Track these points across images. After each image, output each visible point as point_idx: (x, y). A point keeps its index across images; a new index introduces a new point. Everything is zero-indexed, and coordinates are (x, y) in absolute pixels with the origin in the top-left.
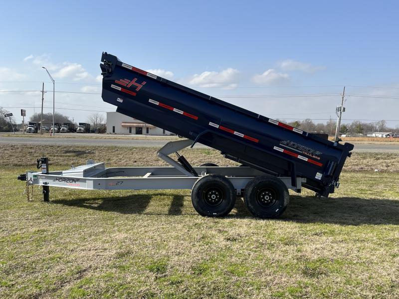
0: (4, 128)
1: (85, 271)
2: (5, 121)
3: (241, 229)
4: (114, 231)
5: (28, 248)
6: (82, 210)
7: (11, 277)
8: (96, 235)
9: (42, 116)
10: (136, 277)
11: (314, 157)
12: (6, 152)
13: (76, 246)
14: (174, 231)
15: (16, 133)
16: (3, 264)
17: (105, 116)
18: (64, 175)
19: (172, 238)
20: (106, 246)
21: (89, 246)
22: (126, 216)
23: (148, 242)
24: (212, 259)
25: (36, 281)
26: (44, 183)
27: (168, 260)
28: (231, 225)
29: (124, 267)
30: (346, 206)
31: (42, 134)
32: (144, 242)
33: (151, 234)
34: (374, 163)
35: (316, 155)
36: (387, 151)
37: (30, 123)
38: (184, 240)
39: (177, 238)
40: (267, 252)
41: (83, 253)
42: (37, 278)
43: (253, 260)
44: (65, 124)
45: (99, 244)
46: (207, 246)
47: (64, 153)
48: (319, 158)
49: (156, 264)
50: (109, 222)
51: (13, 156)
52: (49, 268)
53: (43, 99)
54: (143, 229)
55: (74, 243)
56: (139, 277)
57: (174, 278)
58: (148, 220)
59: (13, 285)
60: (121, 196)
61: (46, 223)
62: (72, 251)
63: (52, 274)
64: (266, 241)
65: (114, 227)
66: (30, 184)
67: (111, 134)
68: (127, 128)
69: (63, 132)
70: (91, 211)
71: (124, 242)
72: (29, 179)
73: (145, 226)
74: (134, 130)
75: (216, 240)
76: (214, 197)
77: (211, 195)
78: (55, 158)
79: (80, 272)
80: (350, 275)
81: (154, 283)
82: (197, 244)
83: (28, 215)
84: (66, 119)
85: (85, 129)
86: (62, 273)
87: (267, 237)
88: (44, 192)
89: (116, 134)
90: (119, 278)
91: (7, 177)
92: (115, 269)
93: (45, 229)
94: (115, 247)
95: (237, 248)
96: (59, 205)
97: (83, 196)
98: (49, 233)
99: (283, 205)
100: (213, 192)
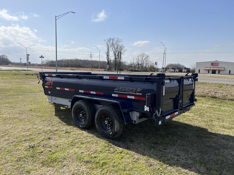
44: (178, 68)
48: (141, 94)
68: (207, 71)
69: (177, 72)
74: (211, 72)
85: (187, 71)
89: (200, 74)
99: (114, 130)
100: (83, 112)
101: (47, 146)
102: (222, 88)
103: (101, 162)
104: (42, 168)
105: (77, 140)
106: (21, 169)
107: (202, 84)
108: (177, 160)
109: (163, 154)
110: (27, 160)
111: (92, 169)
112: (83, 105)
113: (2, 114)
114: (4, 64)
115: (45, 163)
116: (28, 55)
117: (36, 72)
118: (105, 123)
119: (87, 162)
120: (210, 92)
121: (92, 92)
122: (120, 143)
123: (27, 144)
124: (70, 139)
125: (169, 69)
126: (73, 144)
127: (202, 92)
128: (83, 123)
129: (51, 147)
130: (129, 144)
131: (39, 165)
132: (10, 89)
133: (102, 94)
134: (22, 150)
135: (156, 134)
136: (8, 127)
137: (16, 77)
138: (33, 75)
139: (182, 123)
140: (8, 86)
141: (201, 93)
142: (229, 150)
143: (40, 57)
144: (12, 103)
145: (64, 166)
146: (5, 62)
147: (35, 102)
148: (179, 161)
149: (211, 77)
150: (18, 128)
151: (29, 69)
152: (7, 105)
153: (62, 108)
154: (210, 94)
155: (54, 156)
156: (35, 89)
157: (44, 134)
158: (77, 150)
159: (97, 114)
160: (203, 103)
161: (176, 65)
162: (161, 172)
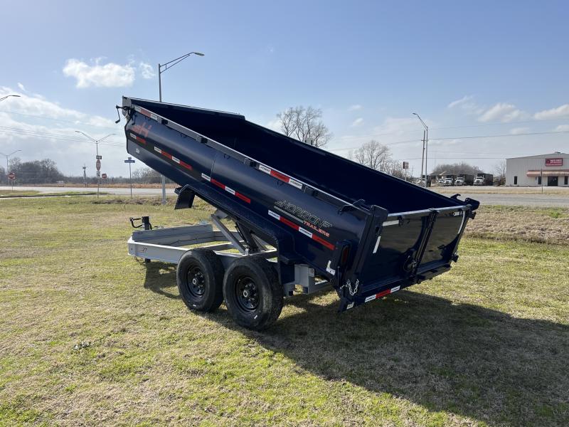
11: (320, 231)
17: (504, 164)
35: (323, 228)
44: (461, 176)
48: (327, 235)
67: (511, 186)
68: (534, 178)
69: (458, 184)
74: (545, 181)
76: (194, 281)
85: (484, 181)
89: (518, 186)
99: (262, 310)
100: (199, 274)
101: (118, 344)
102: (559, 219)
103: (223, 372)
104: (101, 384)
105: (180, 334)
106: (55, 387)
107: (512, 209)
108: (392, 368)
109: (363, 358)
110: (70, 371)
111: (203, 385)
112: (199, 259)
113: (30, 287)
114: (48, 182)
115: (107, 375)
116: (99, 158)
117: (117, 197)
118: (243, 297)
119: (194, 373)
120: (530, 229)
122: (276, 339)
123: (76, 342)
124: (168, 332)
125: (440, 177)
126: (171, 342)
127: (509, 230)
128: (200, 299)
129: (124, 346)
130: (294, 340)
131: (94, 378)
132: (55, 235)
134: (63, 354)
135: (362, 320)
136: (40, 310)
137: (70, 209)
138: (109, 203)
139: (428, 296)
140: (52, 229)
141: (507, 233)
142: (520, 349)
143: (126, 161)
144: (55, 263)
145: (145, 381)
146: (51, 177)
147: (106, 261)
148: (395, 370)
149: (542, 193)
150: (60, 313)
151: (102, 190)
152: (44, 268)
153: (162, 271)
154: (527, 235)
155: (127, 363)
156: (110, 233)
157: (114, 322)
158: (177, 350)
159: (226, 276)
160: (496, 253)
161: (457, 167)
162: (349, 391)
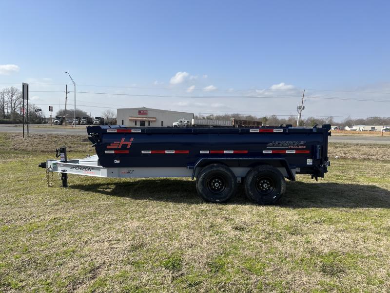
0: (36, 120)
1: (99, 268)
2: (36, 116)
3: (245, 217)
4: (127, 218)
5: (43, 239)
6: (96, 195)
7: (22, 276)
8: (110, 223)
9: (66, 111)
10: (152, 276)
11: (300, 147)
12: (35, 140)
13: (90, 237)
14: (183, 219)
15: (44, 125)
16: (16, 259)
17: (116, 112)
18: (80, 164)
19: (182, 226)
20: (120, 236)
21: (103, 236)
22: (137, 201)
23: (160, 231)
24: (225, 253)
25: (48, 281)
26: (62, 171)
27: (182, 254)
28: (235, 212)
29: (138, 263)
30: (330, 191)
31: (66, 125)
32: (156, 232)
33: (161, 222)
34: (335, 151)
35: (301, 145)
36: (343, 141)
37: (57, 117)
38: (194, 229)
39: (187, 226)
40: (277, 243)
41: (97, 246)
42: (48, 277)
43: (266, 253)
44: (84, 118)
45: (113, 235)
46: (218, 237)
47: (83, 141)
48: (305, 147)
49: (171, 259)
50: (122, 209)
51: (41, 144)
52: (61, 265)
53: (66, 98)
54: (154, 216)
55: (89, 233)
56: (155, 277)
57: (191, 277)
58: (157, 206)
59: (23, 287)
60: (132, 181)
61: (63, 209)
62: (86, 242)
63: (64, 272)
64: (272, 230)
65: (127, 214)
66: (50, 171)
68: (133, 122)
69: (83, 124)
70: (105, 196)
71: (137, 232)
72: (49, 167)
73: (155, 213)
74: (138, 123)
75: (225, 229)
76: (217, 185)
77: (214, 183)
78: (76, 145)
79: (94, 270)
80: (368, 271)
81: (172, 285)
82: (208, 234)
83: (46, 201)
84: (85, 114)
85: (100, 122)
86: (74, 272)
87: (271, 225)
88: (62, 179)
90: (134, 279)
91: (33, 163)
92: (129, 266)
93: (62, 217)
94: (129, 237)
95: (247, 239)
96: (76, 190)
97: (98, 182)
98: (65, 222)
99: (280, 192)
100: (217, 180)
121: (226, 152)
133: (246, 152)
